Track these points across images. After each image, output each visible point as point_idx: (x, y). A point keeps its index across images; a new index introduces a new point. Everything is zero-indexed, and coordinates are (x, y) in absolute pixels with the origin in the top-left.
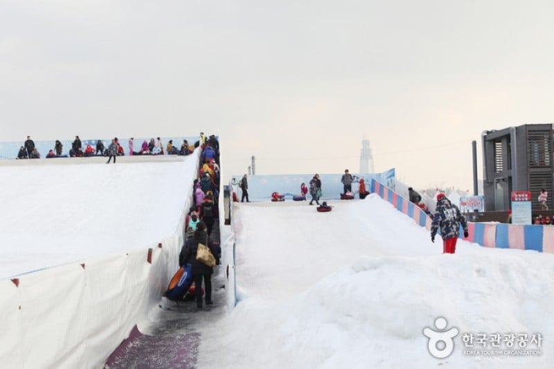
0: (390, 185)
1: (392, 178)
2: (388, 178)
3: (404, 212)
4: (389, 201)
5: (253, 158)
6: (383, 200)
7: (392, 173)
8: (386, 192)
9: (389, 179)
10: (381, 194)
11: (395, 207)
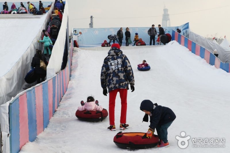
0: (185, 34)
1: (187, 30)
2: (184, 29)
3: (197, 55)
4: (185, 46)
5: (91, 17)
6: (181, 45)
7: (187, 26)
8: (183, 39)
9: (185, 31)
10: (179, 41)
11: (190, 50)
